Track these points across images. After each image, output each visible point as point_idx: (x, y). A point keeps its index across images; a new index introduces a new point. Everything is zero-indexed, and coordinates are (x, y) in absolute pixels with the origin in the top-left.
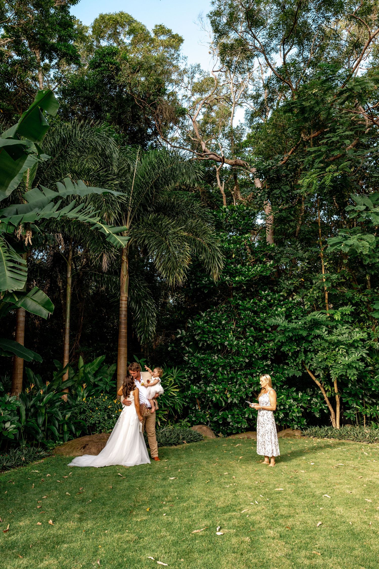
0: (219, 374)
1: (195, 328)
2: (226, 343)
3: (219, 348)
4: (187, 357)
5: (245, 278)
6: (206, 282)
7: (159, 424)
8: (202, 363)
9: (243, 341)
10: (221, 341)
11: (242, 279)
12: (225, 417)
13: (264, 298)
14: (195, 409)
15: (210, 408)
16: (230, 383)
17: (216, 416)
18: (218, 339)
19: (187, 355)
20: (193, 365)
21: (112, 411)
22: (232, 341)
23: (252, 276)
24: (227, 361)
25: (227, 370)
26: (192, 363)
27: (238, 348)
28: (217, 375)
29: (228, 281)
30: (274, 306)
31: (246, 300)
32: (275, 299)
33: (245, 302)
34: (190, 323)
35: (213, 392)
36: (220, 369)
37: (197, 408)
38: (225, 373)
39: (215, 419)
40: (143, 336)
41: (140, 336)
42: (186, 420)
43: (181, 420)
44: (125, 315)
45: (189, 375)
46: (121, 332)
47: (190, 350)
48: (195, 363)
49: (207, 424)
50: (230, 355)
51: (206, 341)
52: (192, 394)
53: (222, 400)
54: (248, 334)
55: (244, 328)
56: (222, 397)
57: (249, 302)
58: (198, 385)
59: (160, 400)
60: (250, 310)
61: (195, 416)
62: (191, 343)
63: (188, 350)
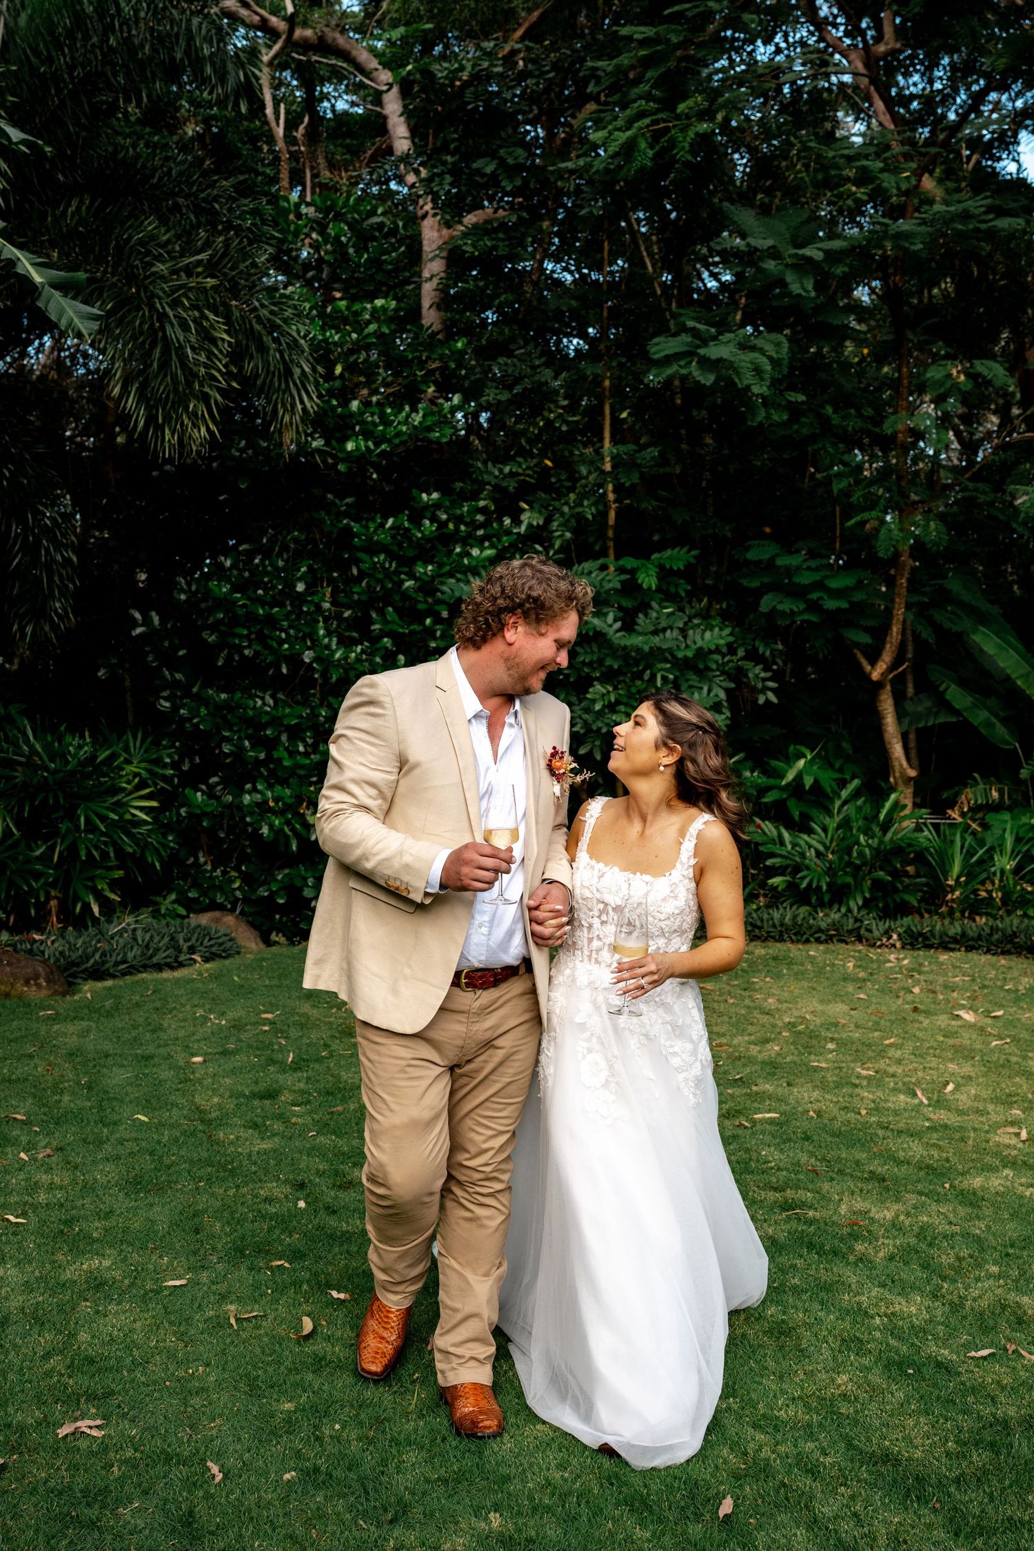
0: (280, 753)
1: (203, 605)
2: (308, 656)
3: (284, 671)
4: (166, 699)
5: (377, 444)
6: (242, 451)
7: (96, 909)
8: (224, 718)
9: (359, 649)
10: (292, 647)
11: (367, 448)
12: (298, 883)
13: (428, 514)
14: (197, 864)
15: (243, 858)
16: (314, 779)
17: (265, 883)
18: (281, 642)
19: (165, 694)
20: (195, 725)
22: (328, 647)
23: (397, 441)
24: (306, 712)
25: (304, 741)
26: (190, 719)
27: (346, 671)
28: (276, 755)
29: (318, 450)
30: (456, 542)
31: (373, 520)
32: (459, 520)
33: (372, 526)
34: (181, 589)
35: (263, 806)
36: (284, 738)
37: (202, 860)
38: (301, 749)
39: (263, 892)
40: (29, 630)
41: (22, 630)
42: (173, 897)
43: (159, 899)
45: (176, 757)
47: (178, 676)
48: (202, 719)
49: (233, 910)
50: (314, 695)
51: (239, 649)
52: (191, 815)
53: (289, 833)
54: (377, 626)
55: (364, 607)
56: (288, 823)
57: (382, 525)
58: (204, 787)
59: (103, 834)
60: (384, 549)
61: (195, 885)
62: (181, 653)
63: (169, 677)
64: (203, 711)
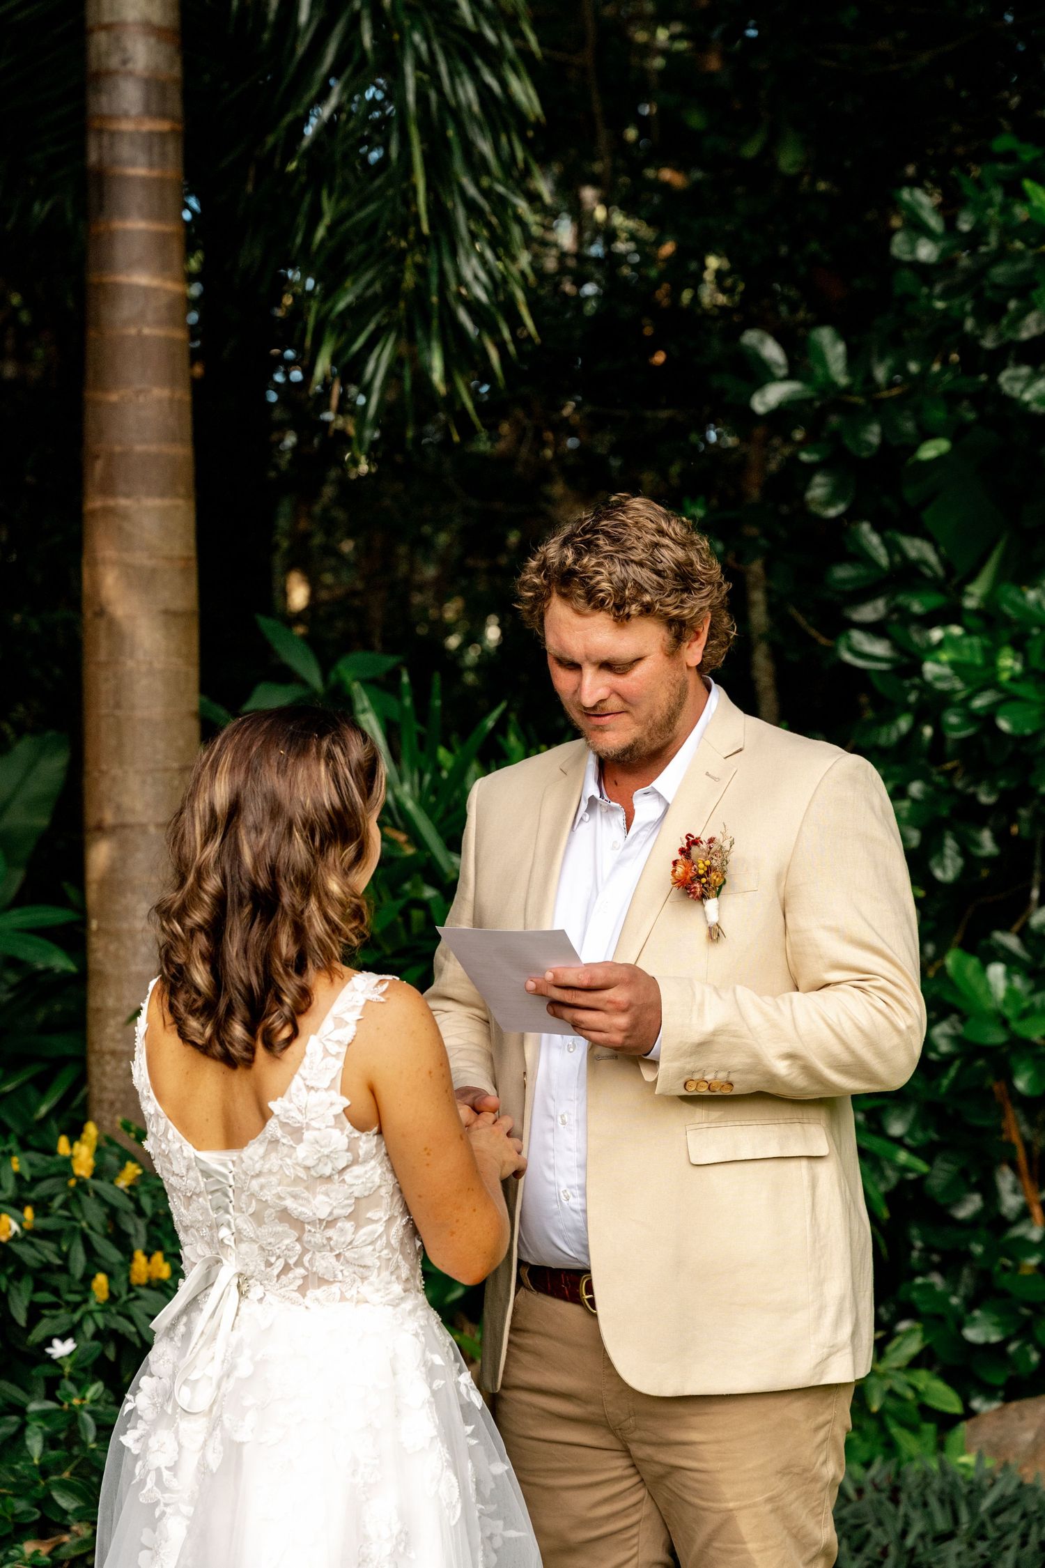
4: (876, 629)
19: (870, 612)
20: (986, 720)
21: (42, 1276)
34: (918, 228)
37: (1011, 1202)
40: (377, 366)
42: (906, 1347)
44: (153, 84)
46: (112, 293)
47: (916, 548)
58: (1011, 941)
61: (990, 1295)
62: (929, 451)
63: (882, 556)
64: (1008, 663)
